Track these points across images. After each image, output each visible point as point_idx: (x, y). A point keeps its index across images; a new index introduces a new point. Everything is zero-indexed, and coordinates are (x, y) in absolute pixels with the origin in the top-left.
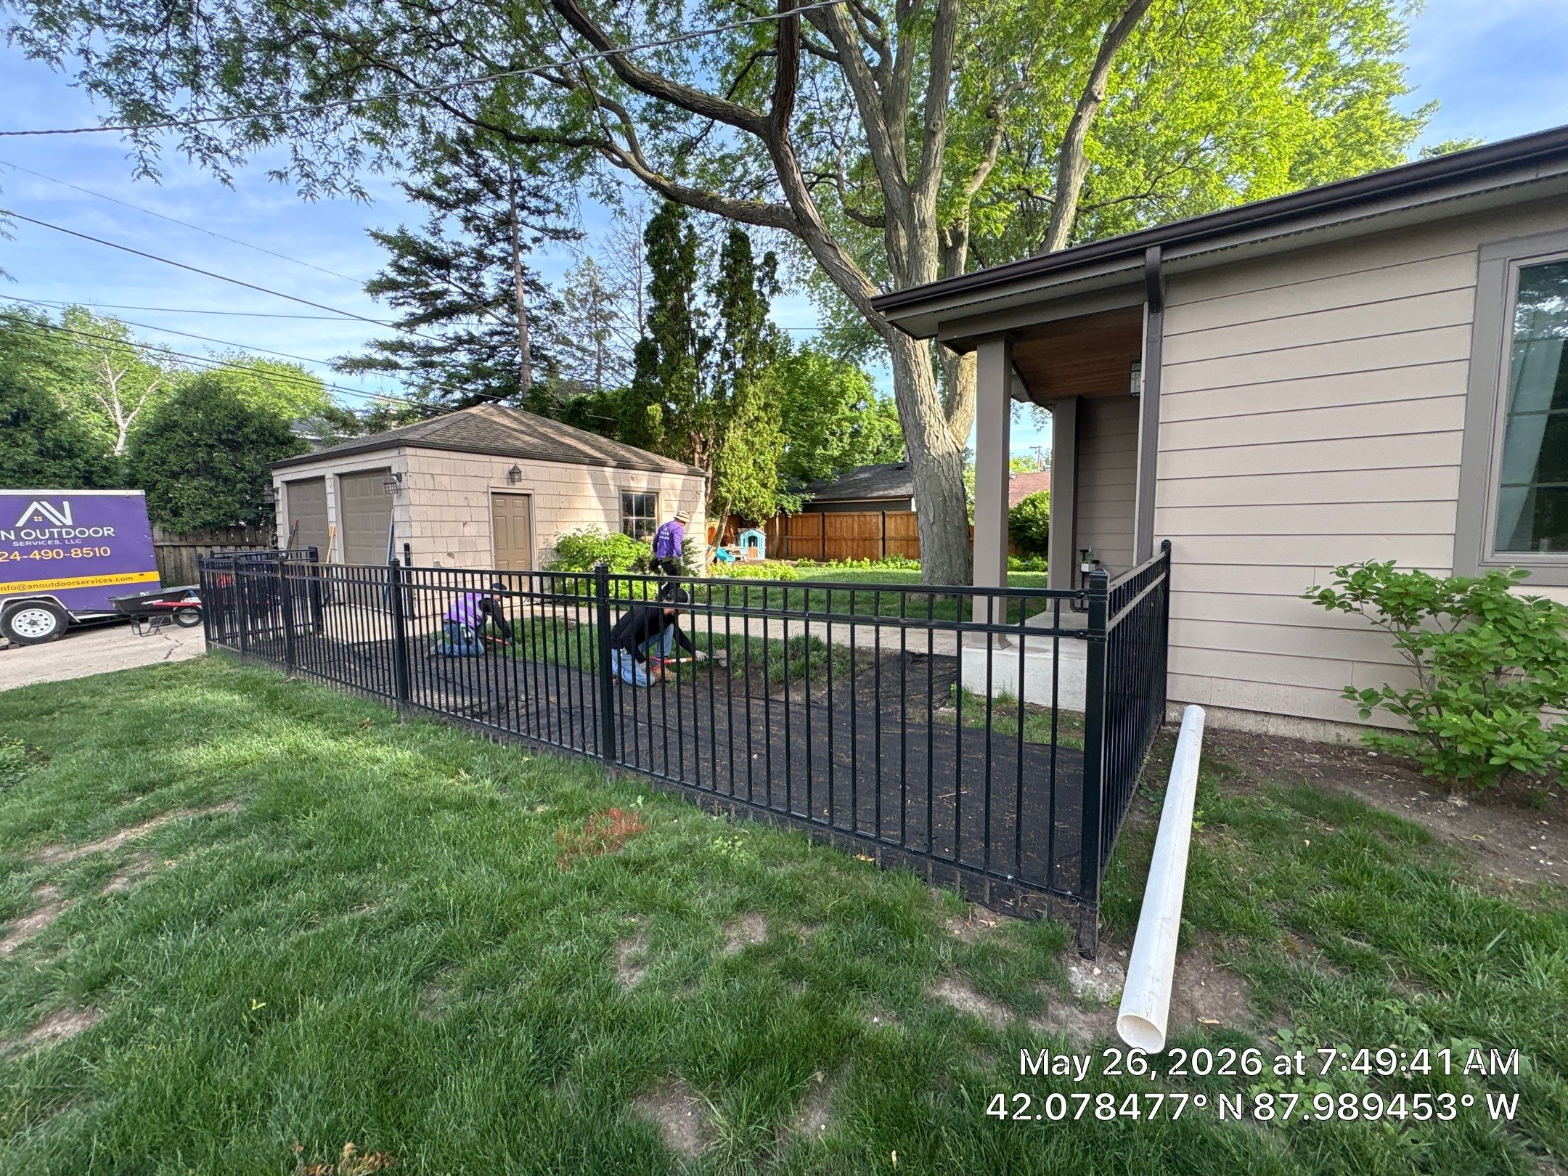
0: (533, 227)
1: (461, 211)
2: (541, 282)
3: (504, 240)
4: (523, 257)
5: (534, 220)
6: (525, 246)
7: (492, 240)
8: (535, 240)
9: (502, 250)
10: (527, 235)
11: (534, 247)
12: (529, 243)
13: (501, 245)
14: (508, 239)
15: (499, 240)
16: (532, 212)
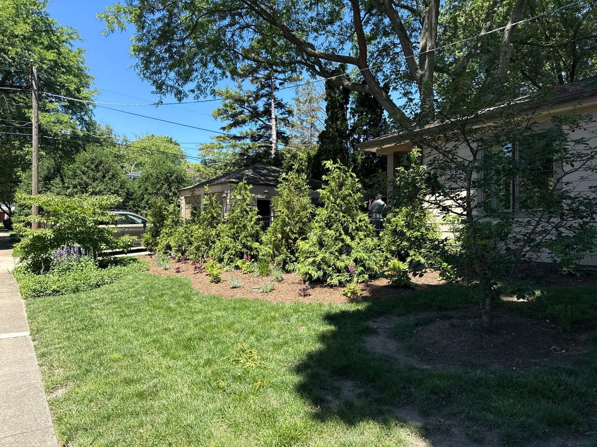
0: (281, 79)
1: (251, 78)
2: (283, 103)
3: (267, 87)
4: (276, 93)
5: (281, 76)
6: (276, 89)
7: (263, 87)
8: (281, 84)
9: (267, 91)
10: (277, 82)
11: (280, 87)
12: (278, 86)
13: (266, 89)
14: (269, 86)
15: (265, 87)
16: (280, 72)
